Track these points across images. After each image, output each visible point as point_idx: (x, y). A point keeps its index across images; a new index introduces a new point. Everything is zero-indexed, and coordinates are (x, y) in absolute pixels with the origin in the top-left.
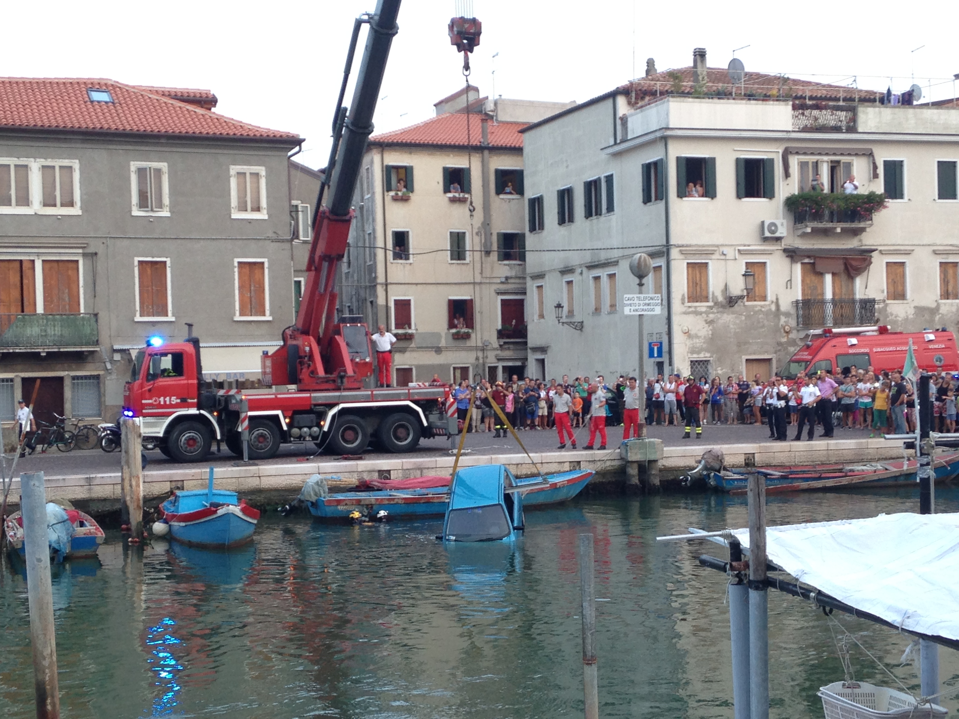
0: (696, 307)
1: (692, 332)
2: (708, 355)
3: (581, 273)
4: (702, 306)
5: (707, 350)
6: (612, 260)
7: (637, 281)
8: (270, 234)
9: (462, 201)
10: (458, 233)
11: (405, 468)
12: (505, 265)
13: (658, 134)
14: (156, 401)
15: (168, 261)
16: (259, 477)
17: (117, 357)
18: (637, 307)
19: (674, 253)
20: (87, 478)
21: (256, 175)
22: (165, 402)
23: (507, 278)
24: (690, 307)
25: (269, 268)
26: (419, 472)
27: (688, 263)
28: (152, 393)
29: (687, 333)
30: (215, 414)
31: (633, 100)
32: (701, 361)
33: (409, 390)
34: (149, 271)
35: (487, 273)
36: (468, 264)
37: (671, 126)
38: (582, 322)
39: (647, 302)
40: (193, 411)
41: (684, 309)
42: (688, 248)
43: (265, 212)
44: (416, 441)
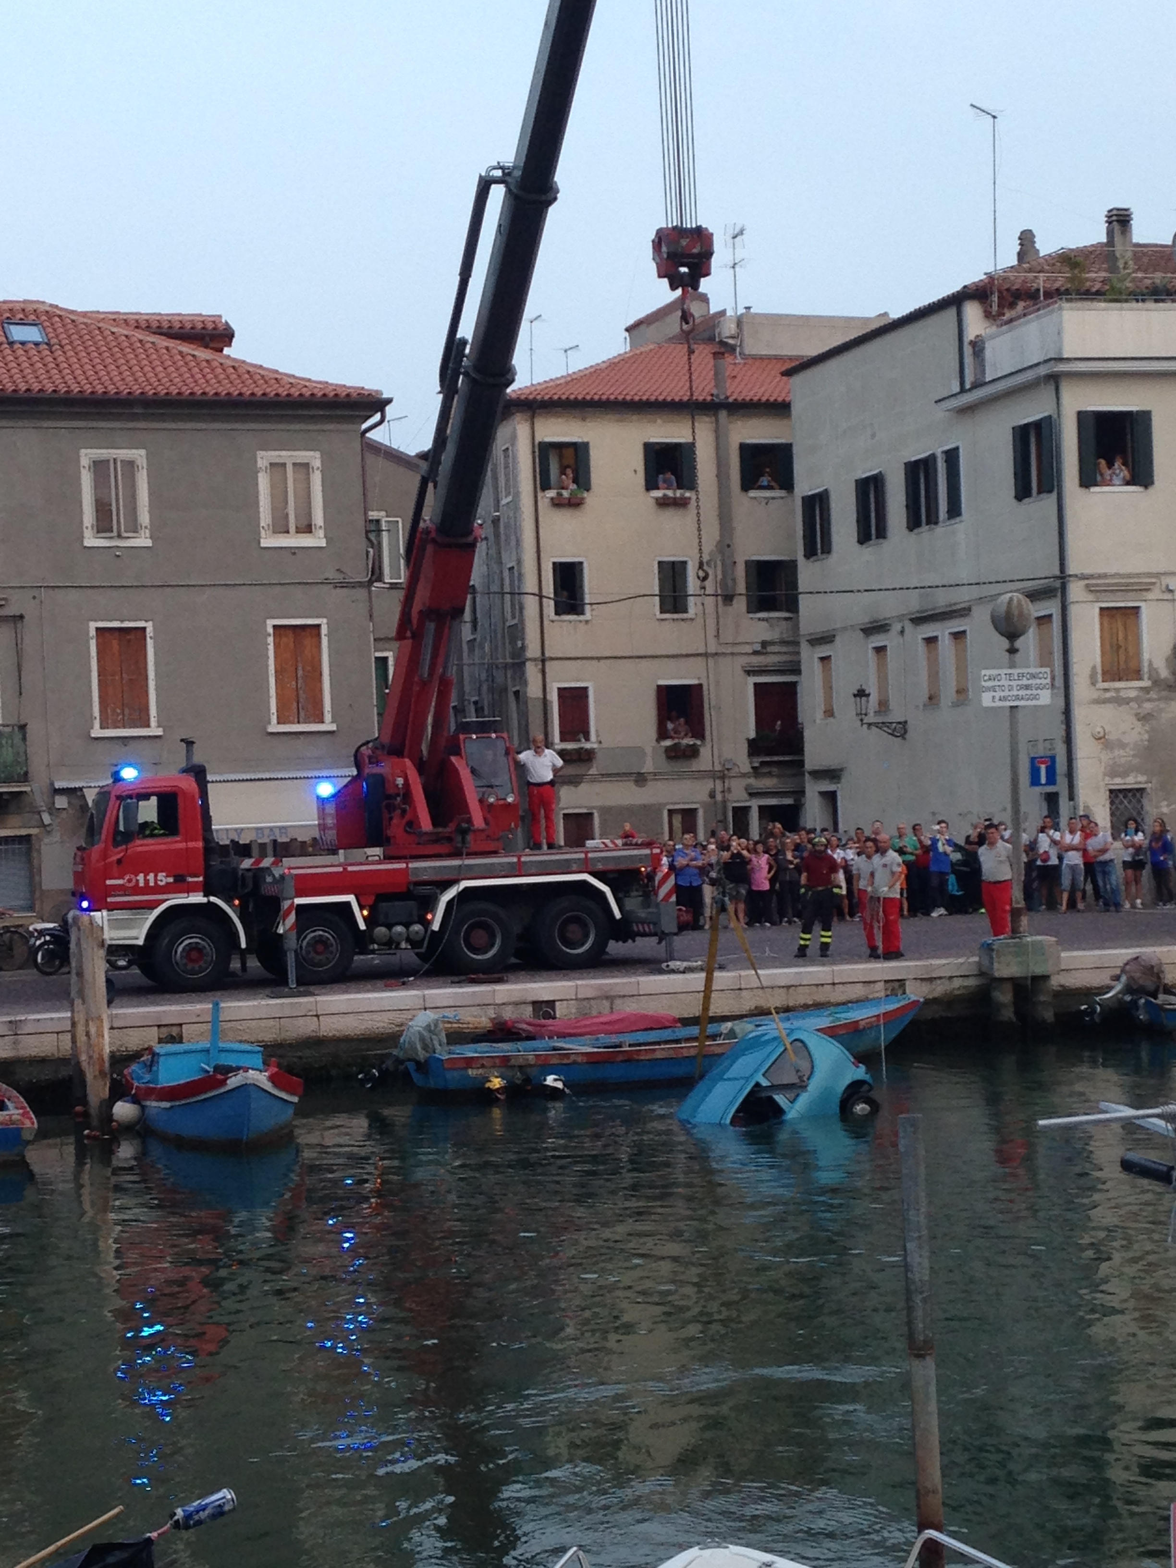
0: (1117, 690)
1: (1112, 737)
2: (1142, 778)
3: (902, 632)
4: (1129, 688)
5: (1138, 770)
6: (958, 607)
7: (1005, 643)
8: (331, 574)
9: (680, 504)
10: (673, 563)
11: (579, 996)
12: (759, 619)
13: (1043, 371)
14: (130, 881)
15: (149, 626)
16: (317, 1016)
17: (61, 802)
18: (1006, 693)
19: (1076, 590)
20: (10, 1022)
21: (305, 467)
22: (147, 881)
23: (764, 644)
24: (1106, 690)
25: (328, 635)
26: (606, 1004)
27: (1101, 609)
28: (124, 866)
29: (1100, 738)
30: (237, 902)
31: (995, 308)
32: (1130, 790)
33: (586, 853)
34: (115, 644)
35: (728, 636)
36: (692, 619)
37: (1065, 356)
38: (906, 722)
39: (1025, 682)
40: (197, 898)
41: (1095, 695)
42: (1099, 582)
43: (321, 533)
44: (600, 947)
